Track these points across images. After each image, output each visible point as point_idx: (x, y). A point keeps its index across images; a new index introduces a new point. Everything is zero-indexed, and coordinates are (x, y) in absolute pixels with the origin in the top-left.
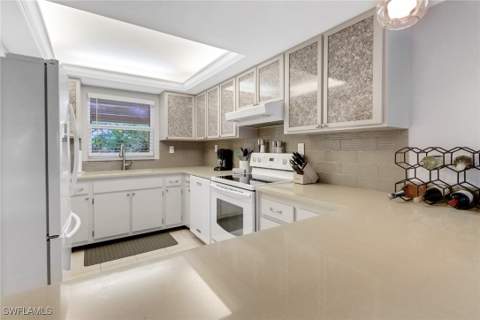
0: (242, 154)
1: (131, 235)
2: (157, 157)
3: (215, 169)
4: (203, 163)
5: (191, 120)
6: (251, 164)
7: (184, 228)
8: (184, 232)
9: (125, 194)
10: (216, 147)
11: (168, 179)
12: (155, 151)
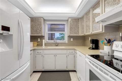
0: (106, 42)
1: (55, 70)
2: (67, 42)
3: (89, 49)
4: (84, 45)
5: (79, 28)
6: (113, 49)
7: (75, 71)
8: (75, 73)
9: (54, 55)
10: (90, 38)
11: (69, 51)
12: (66, 40)
